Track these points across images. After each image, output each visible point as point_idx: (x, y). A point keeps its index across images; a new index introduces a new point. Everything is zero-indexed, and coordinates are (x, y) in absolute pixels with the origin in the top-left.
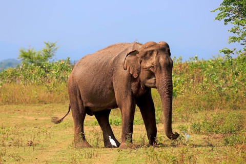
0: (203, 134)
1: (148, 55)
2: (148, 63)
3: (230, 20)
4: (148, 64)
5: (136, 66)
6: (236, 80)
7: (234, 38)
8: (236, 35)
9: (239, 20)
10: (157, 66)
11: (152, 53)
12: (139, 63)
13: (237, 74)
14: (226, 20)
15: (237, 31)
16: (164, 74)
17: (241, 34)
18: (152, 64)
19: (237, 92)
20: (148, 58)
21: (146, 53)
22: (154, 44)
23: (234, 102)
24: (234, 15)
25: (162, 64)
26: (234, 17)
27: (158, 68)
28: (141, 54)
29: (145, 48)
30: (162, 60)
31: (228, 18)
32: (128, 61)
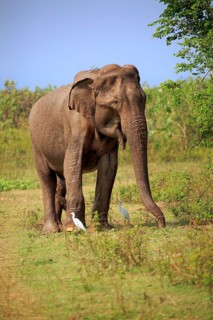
0: (136, 203)
1: (108, 84)
2: (108, 96)
3: (175, 38)
4: (107, 98)
5: (88, 102)
6: (169, 120)
7: (184, 66)
8: (186, 61)
9: (188, 37)
10: (122, 100)
11: (113, 81)
12: (93, 97)
13: (169, 110)
14: (169, 39)
15: (187, 56)
16: (134, 113)
17: (192, 59)
18: (116, 97)
19: (170, 136)
20: (108, 89)
21: (105, 82)
22: (117, 68)
23: (167, 152)
24: (181, 31)
25: (130, 98)
26: (180, 33)
27: (125, 103)
28: (97, 83)
29: (103, 74)
30: (130, 90)
31: (172, 35)
32: (76, 96)
